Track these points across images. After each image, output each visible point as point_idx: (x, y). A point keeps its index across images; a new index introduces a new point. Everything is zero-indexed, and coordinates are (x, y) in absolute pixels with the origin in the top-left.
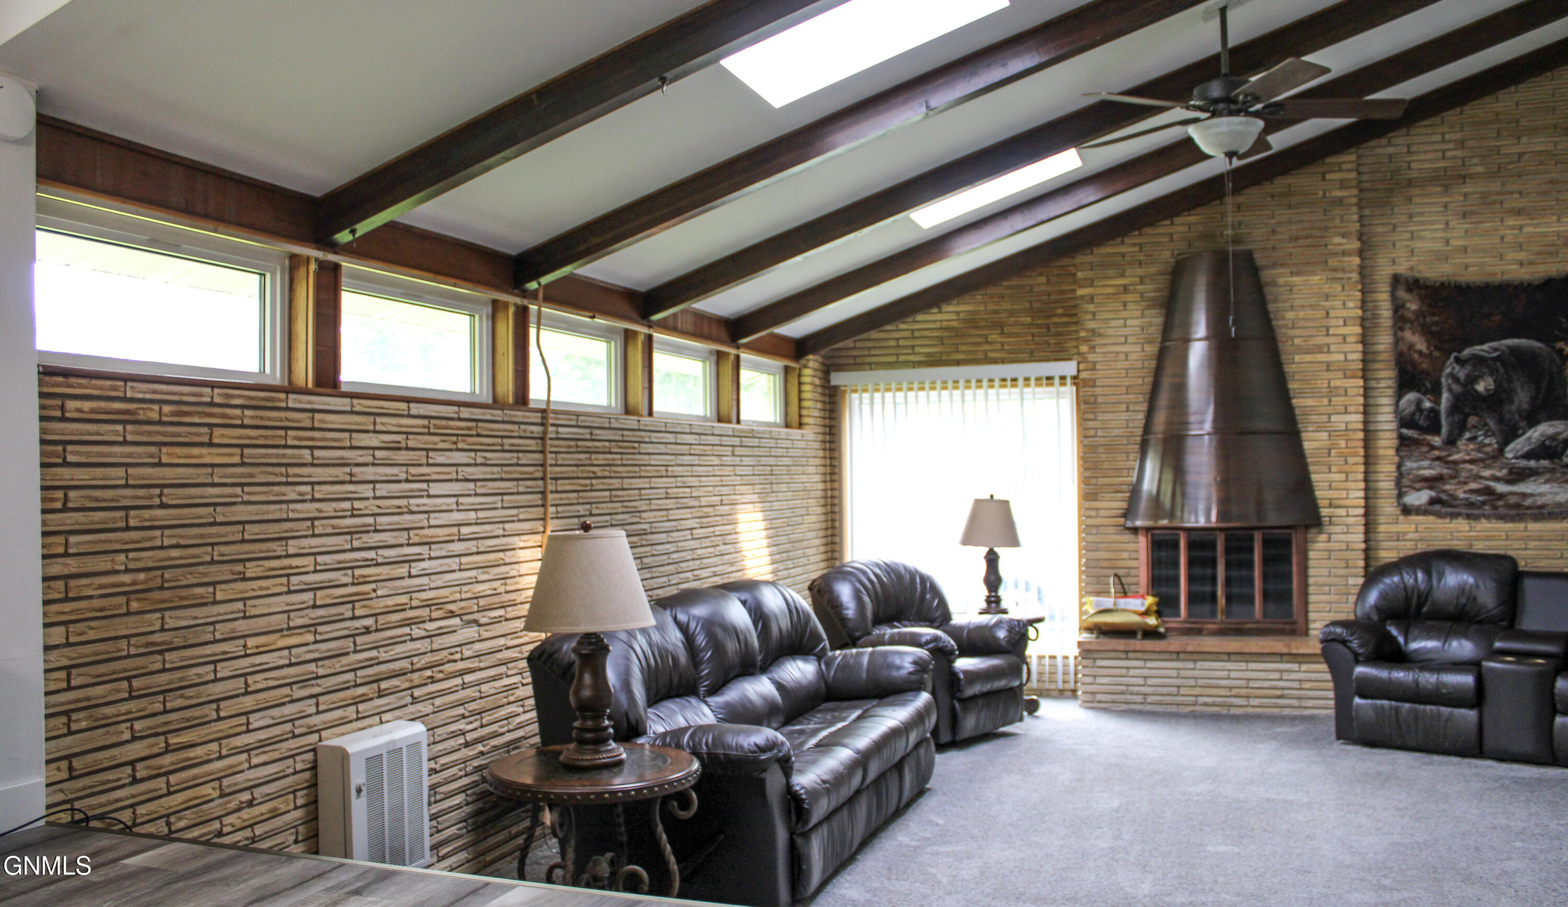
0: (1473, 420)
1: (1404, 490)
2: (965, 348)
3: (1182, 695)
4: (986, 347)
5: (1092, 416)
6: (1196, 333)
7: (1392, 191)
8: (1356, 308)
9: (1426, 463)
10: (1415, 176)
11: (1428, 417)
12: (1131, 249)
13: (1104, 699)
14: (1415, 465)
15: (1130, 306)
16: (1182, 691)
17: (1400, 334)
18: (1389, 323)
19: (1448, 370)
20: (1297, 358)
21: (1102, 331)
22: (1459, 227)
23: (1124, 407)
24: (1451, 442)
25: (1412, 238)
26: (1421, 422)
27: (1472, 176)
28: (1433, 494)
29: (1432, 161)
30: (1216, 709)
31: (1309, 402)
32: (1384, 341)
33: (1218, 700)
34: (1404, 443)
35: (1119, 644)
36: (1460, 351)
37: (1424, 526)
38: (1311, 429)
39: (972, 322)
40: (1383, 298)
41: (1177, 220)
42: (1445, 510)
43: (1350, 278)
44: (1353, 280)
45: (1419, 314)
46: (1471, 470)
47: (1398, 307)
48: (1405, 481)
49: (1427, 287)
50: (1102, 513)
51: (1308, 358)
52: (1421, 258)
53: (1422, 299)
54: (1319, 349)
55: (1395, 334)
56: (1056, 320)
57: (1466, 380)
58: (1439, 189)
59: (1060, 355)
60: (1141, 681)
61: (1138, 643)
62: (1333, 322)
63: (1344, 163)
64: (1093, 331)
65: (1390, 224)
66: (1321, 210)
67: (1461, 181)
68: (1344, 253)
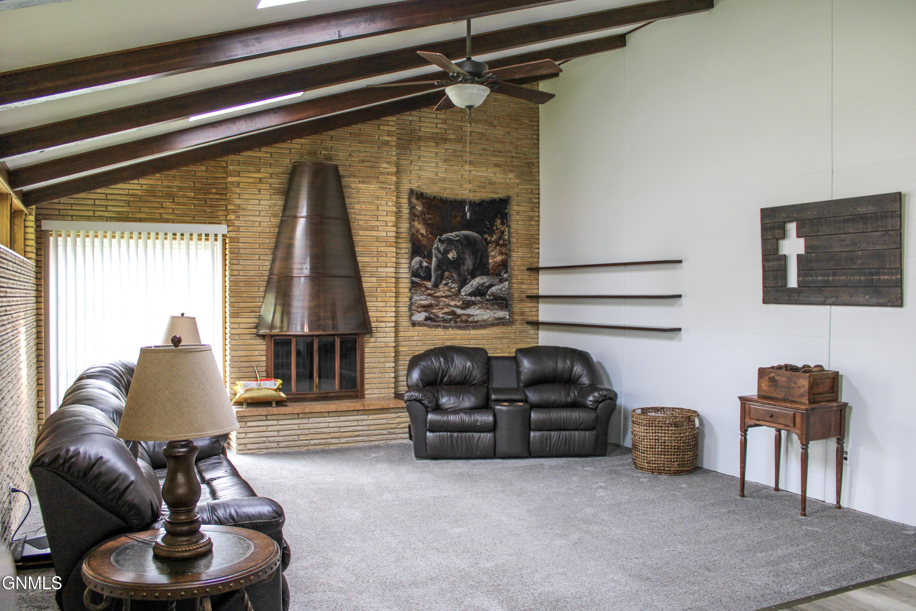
0: (447, 274)
1: (413, 312)
2: (146, 210)
3: (301, 440)
4: (161, 211)
5: (236, 262)
6: (301, 213)
7: (411, 141)
8: (393, 206)
9: (424, 297)
10: (422, 135)
11: (425, 271)
12: (265, 155)
13: (252, 448)
14: (418, 298)
15: (263, 192)
16: (301, 438)
17: (412, 223)
18: (407, 216)
19: (435, 246)
20: (361, 233)
21: (244, 206)
22: (443, 167)
23: (257, 257)
24: (436, 285)
25: (420, 170)
26: (421, 274)
27: (450, 140)
28: (427, 314)
29: (431, 128)
30: (321, 446)
31: (366, 259)
32: (405, 226)
33: (322, 441)
34: (414, 286)
35: (262, 411)
36: (441, 235)
37: (422, 333)
38: (367, 275)
39: (152, 192)
40: (404, 201)
41: (295, 141)
42: (432, 323)
43: (390, 188)
44: (392, 189)
45: (422, 213)
46: (445, 301)
47: (412, 208)
48: (414, 308)
49: (426, 198)
50: (242, 326)
51: (366, 233)
52: (424, 181)
53: (423, 204)
54: (373, 228)
55: (410, 223)
56: (211, 196)
57: (444, 251)
58: (434, 144)
59: (213, 220)
60: (276, 434)
61: (274, 410)
62: (381, 213)
63: (390, 121)
64: (239, 206)
65: (409, 160)
66: (376, 146)
67: (444, 141)
68: (388, 174)
